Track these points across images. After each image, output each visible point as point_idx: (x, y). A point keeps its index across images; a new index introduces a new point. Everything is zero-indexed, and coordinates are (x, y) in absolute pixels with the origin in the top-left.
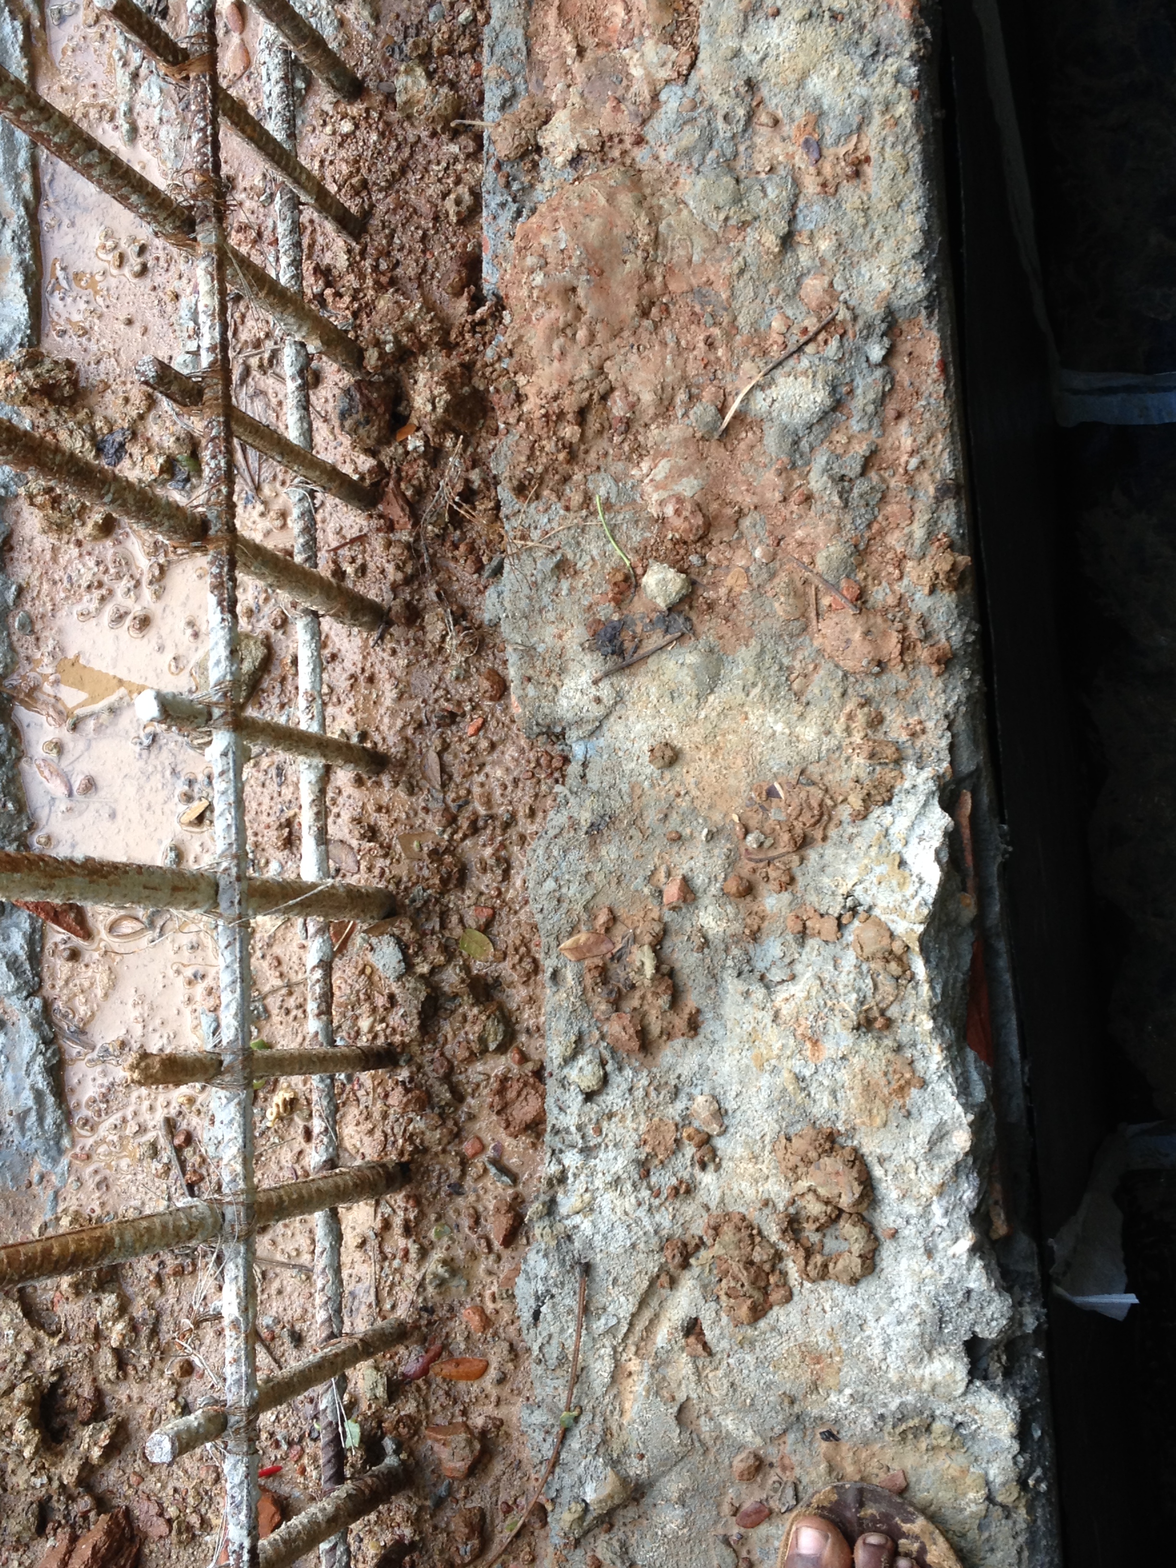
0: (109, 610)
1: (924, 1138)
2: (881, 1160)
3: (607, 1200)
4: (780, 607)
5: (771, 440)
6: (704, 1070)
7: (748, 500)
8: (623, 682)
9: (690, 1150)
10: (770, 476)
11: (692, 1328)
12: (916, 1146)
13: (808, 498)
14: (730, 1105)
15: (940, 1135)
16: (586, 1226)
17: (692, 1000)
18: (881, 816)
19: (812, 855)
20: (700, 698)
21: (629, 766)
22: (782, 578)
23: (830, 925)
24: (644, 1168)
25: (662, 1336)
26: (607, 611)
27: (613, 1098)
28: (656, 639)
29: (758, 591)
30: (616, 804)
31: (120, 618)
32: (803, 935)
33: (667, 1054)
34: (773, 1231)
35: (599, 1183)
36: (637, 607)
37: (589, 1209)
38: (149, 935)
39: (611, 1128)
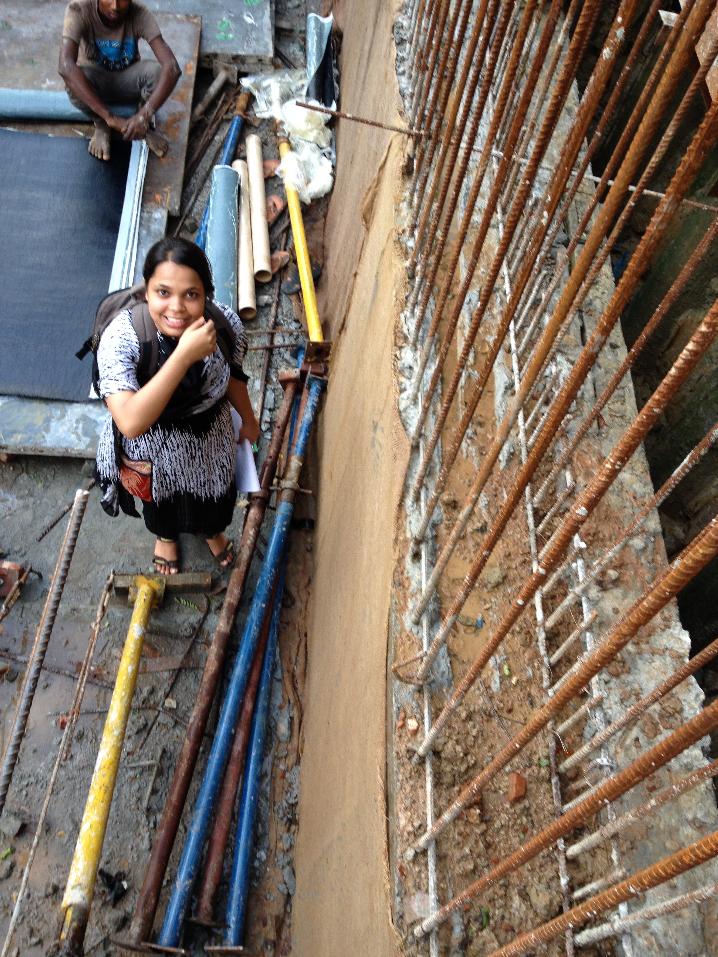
0: (462, 556)
1: (694, 696)
2: (684, 700)
3: (614, 707)
4: (639, 585)
5: (633, 551)
6: (635, 680)
7: (629, 561)
8: (604, 593)
9: (634, 697)
10: (634, 558)
11: (637, 739)
12: (692, 697)
13: (642, 564)
14: (644, 687)
15: (697, 695)
16: (610, 712)
17: (628, 665)
18: (668, 631)
19: (652, 638)
20: (623, 600)
21: (606, 612)
22: (638, 579)
23: (661, 653)
24: (622, 701)
25: (628, 741)
26: (599, 578)
27: (612, 685)
28: (610, 586)
29: (633, 581)
30: (604, 620)
31: (465, 559)
32: (653, 654)
33: (623, 677)
34: (656, 717)
35: (612, 702)
36: (606, 578)
37: (610, 708)
38: (473, 635)
39: (612, 692)
